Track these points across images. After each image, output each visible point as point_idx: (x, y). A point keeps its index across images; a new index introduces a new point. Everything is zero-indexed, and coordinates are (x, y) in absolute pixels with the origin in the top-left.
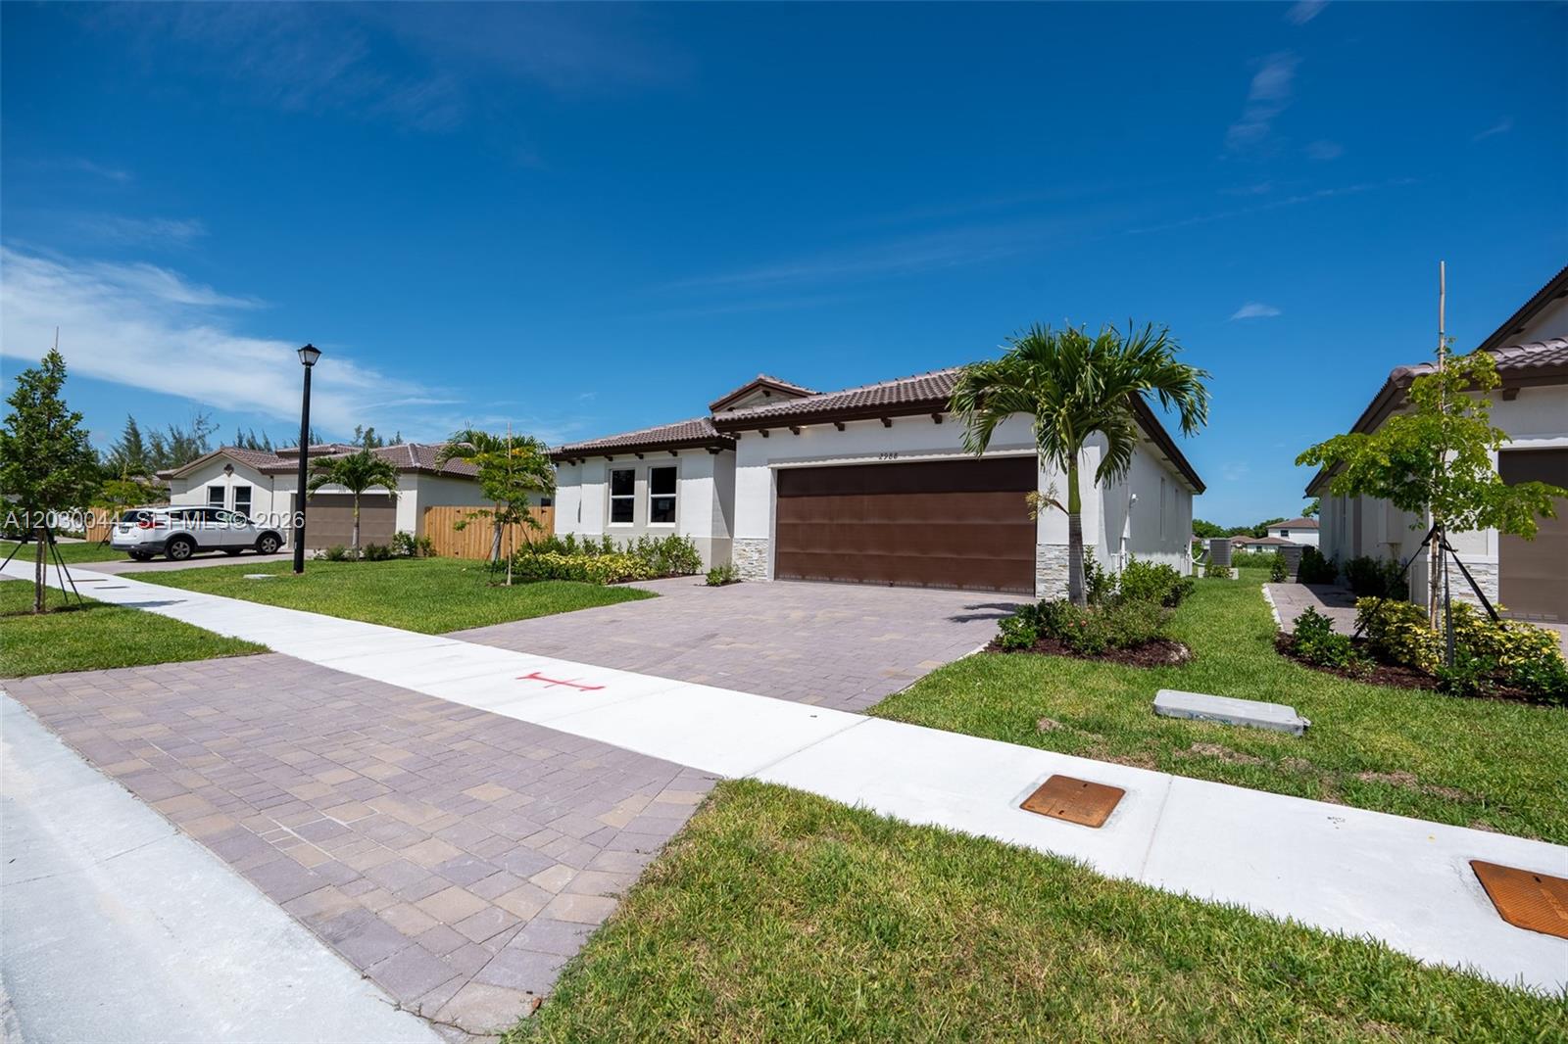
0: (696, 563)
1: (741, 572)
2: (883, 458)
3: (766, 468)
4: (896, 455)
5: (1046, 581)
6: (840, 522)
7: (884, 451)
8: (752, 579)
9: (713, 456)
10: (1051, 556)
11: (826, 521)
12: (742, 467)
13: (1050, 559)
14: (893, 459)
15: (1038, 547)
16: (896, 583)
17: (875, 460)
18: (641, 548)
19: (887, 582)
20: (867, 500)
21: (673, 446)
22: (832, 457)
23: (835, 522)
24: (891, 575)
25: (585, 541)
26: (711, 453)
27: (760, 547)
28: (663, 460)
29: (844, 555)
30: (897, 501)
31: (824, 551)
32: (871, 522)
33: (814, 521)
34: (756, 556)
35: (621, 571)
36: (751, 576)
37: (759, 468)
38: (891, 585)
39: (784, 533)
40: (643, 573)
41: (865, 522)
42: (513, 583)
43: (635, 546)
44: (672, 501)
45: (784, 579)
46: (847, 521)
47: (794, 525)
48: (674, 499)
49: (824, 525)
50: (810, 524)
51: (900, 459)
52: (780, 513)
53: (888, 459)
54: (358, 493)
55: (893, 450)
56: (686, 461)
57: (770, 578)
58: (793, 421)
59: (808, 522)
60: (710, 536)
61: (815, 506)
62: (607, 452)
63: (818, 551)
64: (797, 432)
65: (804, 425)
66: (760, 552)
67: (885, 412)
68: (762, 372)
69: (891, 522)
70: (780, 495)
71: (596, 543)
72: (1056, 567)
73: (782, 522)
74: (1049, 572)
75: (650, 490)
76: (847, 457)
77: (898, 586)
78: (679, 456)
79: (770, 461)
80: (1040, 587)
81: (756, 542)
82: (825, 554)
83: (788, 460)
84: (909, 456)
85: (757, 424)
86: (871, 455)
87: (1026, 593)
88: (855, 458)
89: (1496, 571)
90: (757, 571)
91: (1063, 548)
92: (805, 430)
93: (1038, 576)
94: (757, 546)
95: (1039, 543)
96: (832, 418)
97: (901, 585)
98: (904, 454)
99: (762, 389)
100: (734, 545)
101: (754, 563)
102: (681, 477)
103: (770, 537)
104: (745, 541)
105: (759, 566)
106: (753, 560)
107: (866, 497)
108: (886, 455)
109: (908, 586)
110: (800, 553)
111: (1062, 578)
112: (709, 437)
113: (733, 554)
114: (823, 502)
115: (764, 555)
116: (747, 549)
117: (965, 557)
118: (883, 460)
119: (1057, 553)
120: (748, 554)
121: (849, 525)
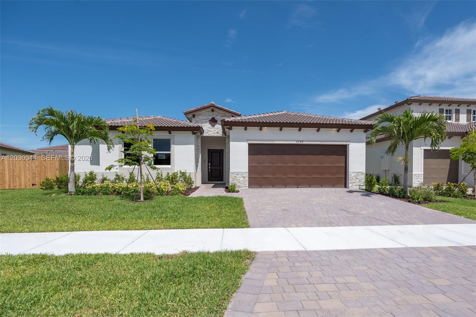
2: (298, 142)
3: (246, 143)
4: (303, 141)
5: (352, 183)
6: (276, 165)
7: (298, 139)
9: (194, 135)
10: (353, 175)
11: (271, 165)
12: (234, 141)
13: (353, 176)
14: (302, 143)
15: (349, 173)
16: (299, 186)
17: (295, 142)
19: (296, 187)
20: (287, 157)
21: (170, 129)
22: (276, 141)
23: (274, 165)
24: (298, 184)
27: (244, 176)
28: (163, 135)
29: (278, 177)
30: (299, 157)
31: (270, 176)
32: (289, 165)
33: (265, 165)
36: (240, 187)
37: (242, 143)
38: (298, 187)
39: (252, 169)
41: (287, 165)
45: (252, 188)
47: (256, 166)
48: (170, 154)
49: (269, 166)
50: (263, 166)
51: (304, 143)
52: (250, 161)
53: (299, 143)
55: (302, 139)
56: (176, 136)
57: (247, 188)
58: (261, 125)
59: (262, 165)
60: (194, 172)
61: (266, 159)
63: (267, 176)
64: (261, 130)
65: (265, 127)
66: (244, 177)
67: (300, 126)
69: (297, 165)
70: (249, 154)
72: (354, 179)
73: (251, 165)
74: (353, 180)
75: (152, 149)
76: (283, 141)
78: (172, 134)
79: (247, 140)
80: (350, 185)
81: (242, 173)
82: (272, 177)
83: (257, 140)
84: (308, 142)
85: (246, 125)
86: (293, 141)
87: (342, 187)
88: (287, 141)
89: (423, 176)
90: (243, 185)
91: (356, 173)
92: (265, 129)
93: (349, 182)
94: (242, 175)
95: (349, 171)
96: (281, 125)
97: (301, 187)
98: (306, 141)
99: (213, 108)
100: (230, 175)
101: (241, 182)
102: (174, 144)
103: (248, 171)
104: (236, 173)
105: (244, 183)
106: (240, 181)
107: (287, 156)
108: (299, 141)
109: (304, 187)
110: (259, 177)
111: (356, 182)
112: (197, 127)
113: (230, 179)
114: (270, 157)
115: (246, 179)
116: (237, 176)
117: (323, 177)
118: (298, 143)
119: (355, 174)
120: (238, 179)
121: (281, 166)
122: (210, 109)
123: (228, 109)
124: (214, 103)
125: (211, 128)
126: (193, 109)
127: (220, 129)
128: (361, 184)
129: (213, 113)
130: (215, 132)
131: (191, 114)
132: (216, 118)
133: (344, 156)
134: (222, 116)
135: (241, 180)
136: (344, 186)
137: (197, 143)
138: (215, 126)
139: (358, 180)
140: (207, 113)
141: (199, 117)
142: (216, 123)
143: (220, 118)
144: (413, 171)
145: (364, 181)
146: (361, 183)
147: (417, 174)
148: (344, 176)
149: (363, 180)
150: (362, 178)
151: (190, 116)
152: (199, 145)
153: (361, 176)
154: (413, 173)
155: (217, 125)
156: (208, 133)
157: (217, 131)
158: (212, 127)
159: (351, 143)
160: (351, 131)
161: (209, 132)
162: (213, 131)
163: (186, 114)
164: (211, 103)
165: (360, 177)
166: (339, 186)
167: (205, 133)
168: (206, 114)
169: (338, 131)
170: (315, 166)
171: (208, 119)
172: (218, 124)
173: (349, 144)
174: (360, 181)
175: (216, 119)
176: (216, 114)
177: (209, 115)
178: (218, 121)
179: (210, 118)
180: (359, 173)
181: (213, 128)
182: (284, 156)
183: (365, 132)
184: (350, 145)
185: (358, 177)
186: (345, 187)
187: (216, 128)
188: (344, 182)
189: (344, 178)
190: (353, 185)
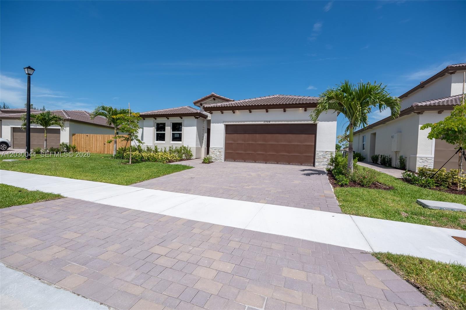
0: (191, 155)
1: (213, 159)
2: (265, 122)
3: (222, 124)
5: (319, 162)
6: (248, 143)
7: (265, 120)
8: (217, 161)
9: (196, 119)
11: (243, 142)
12: (213, 123)
13: (320, 155)
14: (269, 123)
15: (316, 152)
16: (268, 162)
17: (262, 123)
18: (170, 150)
19: (265, 162)
20: (258, 136)
21: (181, 115)
22: (247, 121)
23: (246, 143)
24: (266, 160)
25: (148, 148)
26: (195, 118)
27: (220, 151)
28: (177, 120)
29: (250, 153)
30: (269, 136)
31: (242, 152)
32: (259, 143)
34: (218, 153)
35: (170, 158)
36: (217, 160)
37: (220, 124)
38: (266, 163)
39: (228, 146)
40: (176, 159)
41: (257, 143)
42: (132, 163)
43: (167, 150)
44: (180, 134)
45: (228, 161)
46: (250, 142)
47: (232, 143)
48: (181, 133)
49: (243, 144)
50: (238, 143)
51: (271, 123)
52: (226, 139)
53: (267, 123)
54: (46, 128)
55: (269, 120)
56: (185, 120)
57: (223, 161)
58: (233, 109)
59: (236, 142)
60: (195, 146)
61: (239, 138)
62: (155, 116)
63: (240, 152)
64: (234, 113)
65: (237, 110)
66: (220, 152)
67: (267, 107)
68: (213, 92)
69: (266, 143)
70: (226, 133)
71: (152, 148)
72: (322, 158)
73: (227, 142)
74: (320, 159)
75: (171, 130)
76: (252, 121)
77: (268, 163)
78: (183, 119)
79: (224, 122)
80: (317, 164)
81: (218, 149)
82: (243, 153)
83: (231, 122)
84: (275, 122)
85: (221, 109)
86: (261, 121)
87: (311, 166)
88: (255, 122)
89: (433, 159)
91: (324, 152)
92: (237, 112)
93: (317, 161)
95: (317, 150)
96: (251, 108)
97: (269, 163)
98: (272, 121)
99: (213, 97)
100: (210, 149)
101: (218, 155)
102: (184, 126)
103: (224, 147)
104: (214, 148)
105: (220, 157)
108: (266, 121)
109: (272, 163)
110: (233, 153)
111: (324, 161)
112: (196, 113)
113: (210, 153)
114: (242, 136)
115: (221, 153)
116: (215, 151)
117: (291, 154)
119: (322, 153)
120: (216, 153)
121: (251, 144)
122: (212, 99)
126: (199, 100)
129: (215, 102)
131: (198, 103)
133: (314, 135)
136: (313, 165)
137: (203, 125)
139: (326, 159)
147: (423, 157)
148: (313, 155)
151: (199, 104)
152: (204, 127)
153: (330, 156)
154: (418, 155)
159: (319, 122)
163: (195, 103)
166: (307, 164)
167: (208, 117)
168: (210, 103)
169: (305, 110)
170: (282, 144)
174: (328, 160)
176: (217, 102)
180: (327, 152)
182: (255, 135)
184: (318, 124)
185: (326, 157)
188: (313, 161)
189: (313, 157)
190: (320, 164)
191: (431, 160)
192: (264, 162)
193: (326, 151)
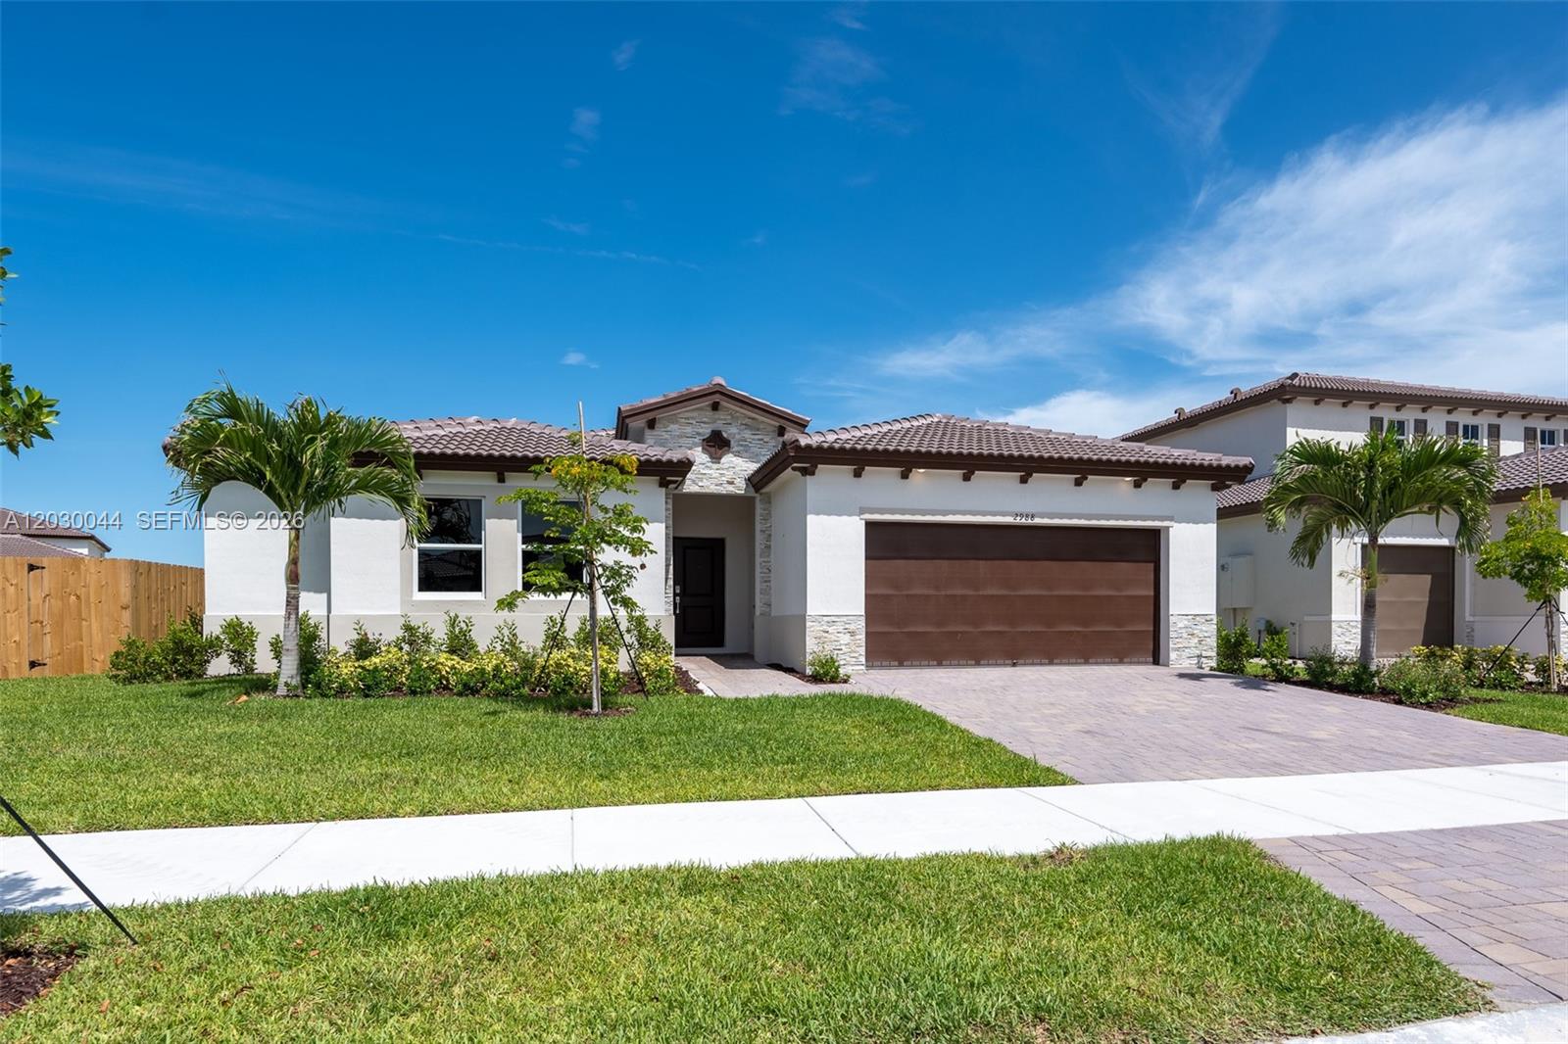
2: (1019, 518)
3: (858, 518)
4: (1033, 517)
5: (1178, 649)
6: (949, 592)
7: (1020, 510)
9: (663, 490)
10: (1181, 625)
11: (932, 592)
12: (817, 513)
13: (1180, 628)
14: (1030, 521)
15: (1171, 617)
16: (1019, 661)
17: (1009, 520)
19: (1010, 662)
20: (982, 567)
22: (954, 513)
23: (943, 593)
24: (1013, 653)
26: (660, 486)
27: (852, 627)
29: (957, 633)
30: (1021, 568)
31: (928, 629)
32: (989, 592)
33: (913, 592)
34: (845, 640)
37: (845, 518)
38: (1014, 665)
39: (875, 605)
41: (981, 593)
45: (873, 667)
46: (959, 592)
47: (887, 597)
49: (927, 597)
50: (907, 596)
51: (1038, 521)
52: (871, 580)
53: (1024, 520)
55: (1030, 510)
57: (862, 669)
58: (906, 462)
59: (905, 593)
61: (918, 574)
63: (920, 629)
64: (906, 477)
65: (920, 468)
66: (852, 634)
67: (1025, 466)
69: (1012, 593)
70: (870, 556)
72: (1185, 635)
73: (874, 592)
74: (1180, 640)
75: (520, 537)
76: (973, 513)
77: (1020, 665)
79: (862, 511)
80: (1173, 655)
81: (845, 619)
82: (932, 632)
83: (891, 510)
84: (1048, 518)
85: (858, 459)
86: (1004, 514)
87: (1146, 663)
88: (984, 515)
89: (1360, 626)
90: (848, 659)
91: (1190, 617)
92: (919, 474)
93: (1171, 646)
94: (847, 626)
95: (1171, 613)
96: (969, 464)
97: (1025, 664)
98: (1041, 516)
99: (717, 398)
100: (808, 624)
101: (843, 647)
103: (863, 613)
104: (825, 618)
105: (853, 651)
106: (840, 645)
107: (981, 562)
108: (1022, 515)
109: (1033, 664)
110: (893, 633)
111: (1190, 645)
112: (680, 461)
113: (808, 638)
114: (928, 567)
115: (858, 637)
116: (830, 630)
117: (1091, 629)
118: (1019, 521)
119: (1186, 622)
120: (834, 638)
121: (962, 596)
122: (706, 402)
123: (768, 403)
124: (724, 383)
125: (707, 467)
126: (652, 401)
127: (737, 469)
128: (1204, 654)
129: (717, 416)
130: (723, 478)
131: (645, 419)
132: (726, 432)
133: (1152, 565)
134: (745, 425)
135: (842, 642)
136: (1151, 659)
137: (669, 516)
138: (723, 460)
139: (1196, 640)
140: (695, 414)
141: (669, 429)
142: (726, 448)
143: (739, 434)
144: (1333, 612)
145: (1213, 642)
146: (1205, 648)
147: (1342, 621)
148: (1152, 629)
149: (1208, 640)
150: (1206, 635)
151: (641, 423)
152: (668, 524)
153: (1204, 628)
154: (1334, 617)
155: (731, 455)
156: (700, 484)
157: (729, 475)
158: (710, 464)
159: (1175, 525)
160: (1176, 487)
161: (702, 481)
162: (714, 475)
163: (627, 416)
164: (714, 383)
165: (1201, 631)
166: (1136, 660)
167: (689, 482)
168: (693, 418)
169: (1137, 485)
170: (1065, 596)
171: (698, 434)
172: (732, 453)
173: (1168, 528)
174: (1200, 642)
175: (725, 435)
176: (725, 420)
177: (704, 423)
178: (732, 443)
179: (707, 431)
180: (1198, 618)
181: (715, 466)
182: (972, 563)
183: (1215, 488)
184: (1170, 529)
185: (1195, 632)
186: (1156, 662)
187: (726, 466)
188: (1151, 647)
189: (1152, 633)
190: (1181, 655)
191: (1356, 627)
192: (1007, 662)
193: (1195, 615)
